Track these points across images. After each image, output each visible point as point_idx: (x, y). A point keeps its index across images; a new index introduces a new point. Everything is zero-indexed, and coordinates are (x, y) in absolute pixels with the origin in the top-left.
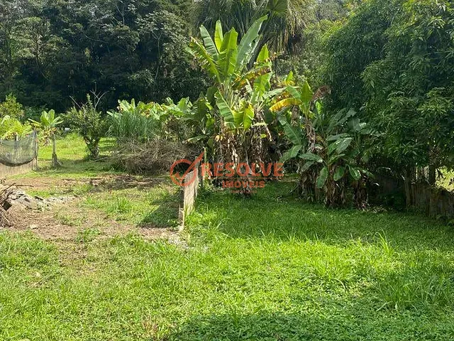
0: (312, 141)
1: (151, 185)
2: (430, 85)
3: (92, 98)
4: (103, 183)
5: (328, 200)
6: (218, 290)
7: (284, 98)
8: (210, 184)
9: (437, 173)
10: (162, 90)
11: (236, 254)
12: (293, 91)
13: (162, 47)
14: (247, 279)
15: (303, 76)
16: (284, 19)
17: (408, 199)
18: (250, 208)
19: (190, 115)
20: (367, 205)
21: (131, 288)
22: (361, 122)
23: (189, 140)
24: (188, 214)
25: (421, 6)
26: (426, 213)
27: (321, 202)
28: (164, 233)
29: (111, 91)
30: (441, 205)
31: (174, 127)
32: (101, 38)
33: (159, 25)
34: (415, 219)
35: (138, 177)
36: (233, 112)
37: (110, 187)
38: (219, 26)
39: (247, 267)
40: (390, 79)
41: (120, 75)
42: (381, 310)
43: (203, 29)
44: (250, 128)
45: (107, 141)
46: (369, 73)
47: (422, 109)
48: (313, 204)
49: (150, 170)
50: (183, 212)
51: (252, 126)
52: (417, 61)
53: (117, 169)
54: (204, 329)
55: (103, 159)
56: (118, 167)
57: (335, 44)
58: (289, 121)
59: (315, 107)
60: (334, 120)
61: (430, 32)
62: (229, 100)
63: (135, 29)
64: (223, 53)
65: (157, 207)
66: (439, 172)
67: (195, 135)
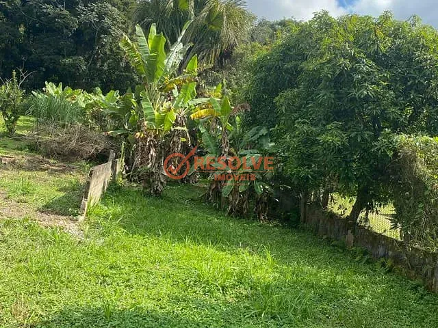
0: (225, 152)
1: (63, 172)
2: (331, 118)
3: (18, 76)
4: (13, 162)
5: (232, 209)
6: (101, 283)
7: (208, 108)
8: (123, 179)
9: (330, 197)
10: (93, 79)
11: (131, 250)
12: (215, 102)
13: (100, 38)
14: (133, 276)
15: (230, 90)
16: (218, 35)
17: (302, 217)
18: (157, 207)
19: (114, 109)
20: (265, 219)
21: (12, 271)
22: (271, 142)
23: (109, 133)
24: (92, 205)
25: (333, 47)
26: (315, 232)
27: (225, 210)
28: (62, 221)
29: (40, 71)
30: (328, 227)
31: (98, 117)
32: (39, 17)
33: (100, 17)
34: (304, 236)
35: (52, 161)
36: (156, 113)
37: (20, 167)
38: (153, 28)
39: (136, 264)
40: (299, 108)
41: (52, 57)
42: (250, 317)
43: (138, 29)
44: (171, 131)
45: (27, 120)
46: (282, 99)
47: (321, 139)
48: (218, 210)
49: (66, 156)
50: (86, 203)
51: (173, 129)
52: (324, 95)
53: (31, 150)
54: (75, 320)
55: (19, 138)
56: (33, 148)
57: (259, 66)
58: (208, 130)
59: (235, 121)
60: (249, 135)
61: (338, 72)
62: (155, 100)
63: (76, 15)
64: (152, 55)
65: (62, 194)
66: (332, 197)
67: (117, 129)
